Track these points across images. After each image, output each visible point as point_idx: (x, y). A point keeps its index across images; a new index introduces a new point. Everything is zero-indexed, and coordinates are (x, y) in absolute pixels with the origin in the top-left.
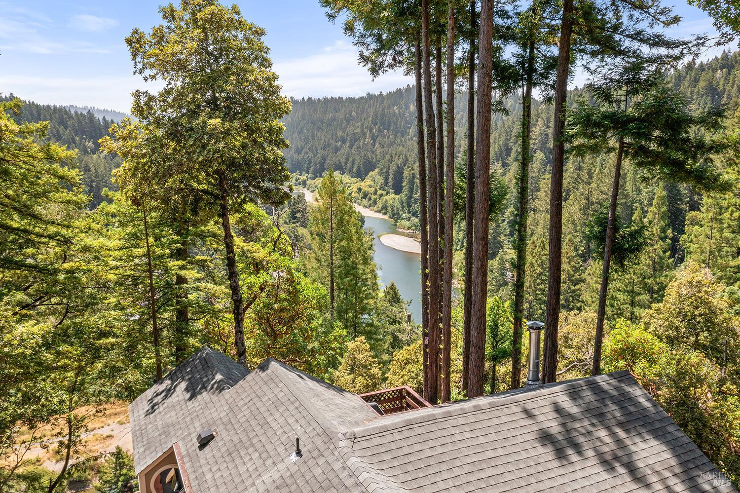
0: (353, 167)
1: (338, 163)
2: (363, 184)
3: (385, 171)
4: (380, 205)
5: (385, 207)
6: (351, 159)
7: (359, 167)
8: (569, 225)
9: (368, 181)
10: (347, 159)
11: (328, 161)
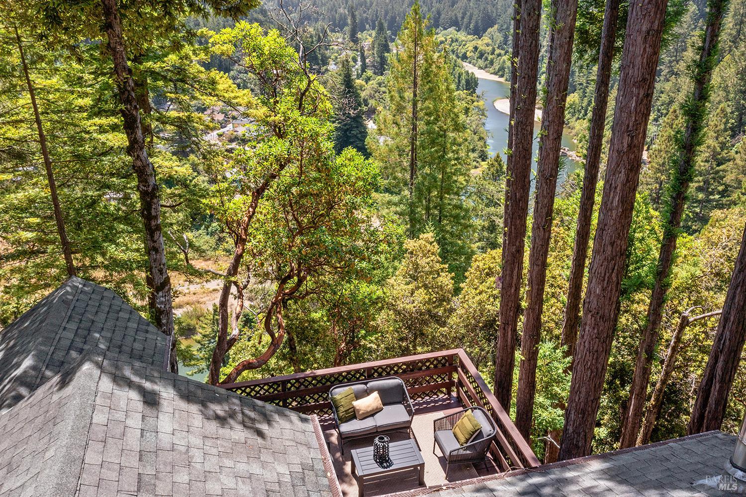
0: (470, 23)
1: (454, 18)
2: (480, 42)
3: (505, 27)
4: (496, 66)
5: (502, 69)
6: (468, 14)
7: (477, 22)
8: (720, 93)
9: (486, 39)
10: (464, 14)
11: (443, 16)
